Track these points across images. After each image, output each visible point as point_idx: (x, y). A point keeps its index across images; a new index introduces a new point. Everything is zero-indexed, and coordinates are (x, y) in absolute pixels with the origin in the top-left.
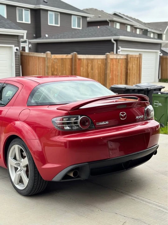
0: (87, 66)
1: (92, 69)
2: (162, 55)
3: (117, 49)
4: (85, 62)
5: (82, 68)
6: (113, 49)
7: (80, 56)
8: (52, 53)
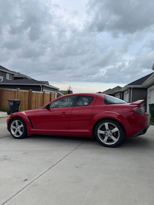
0: (36, 96)
1: (38, 98)
2: (57, 94)
3: (43, 90)
4: (35, 94)
5: (33, 97)
6: (41, 90)
7: (33, 92)
8: (20, 89)
